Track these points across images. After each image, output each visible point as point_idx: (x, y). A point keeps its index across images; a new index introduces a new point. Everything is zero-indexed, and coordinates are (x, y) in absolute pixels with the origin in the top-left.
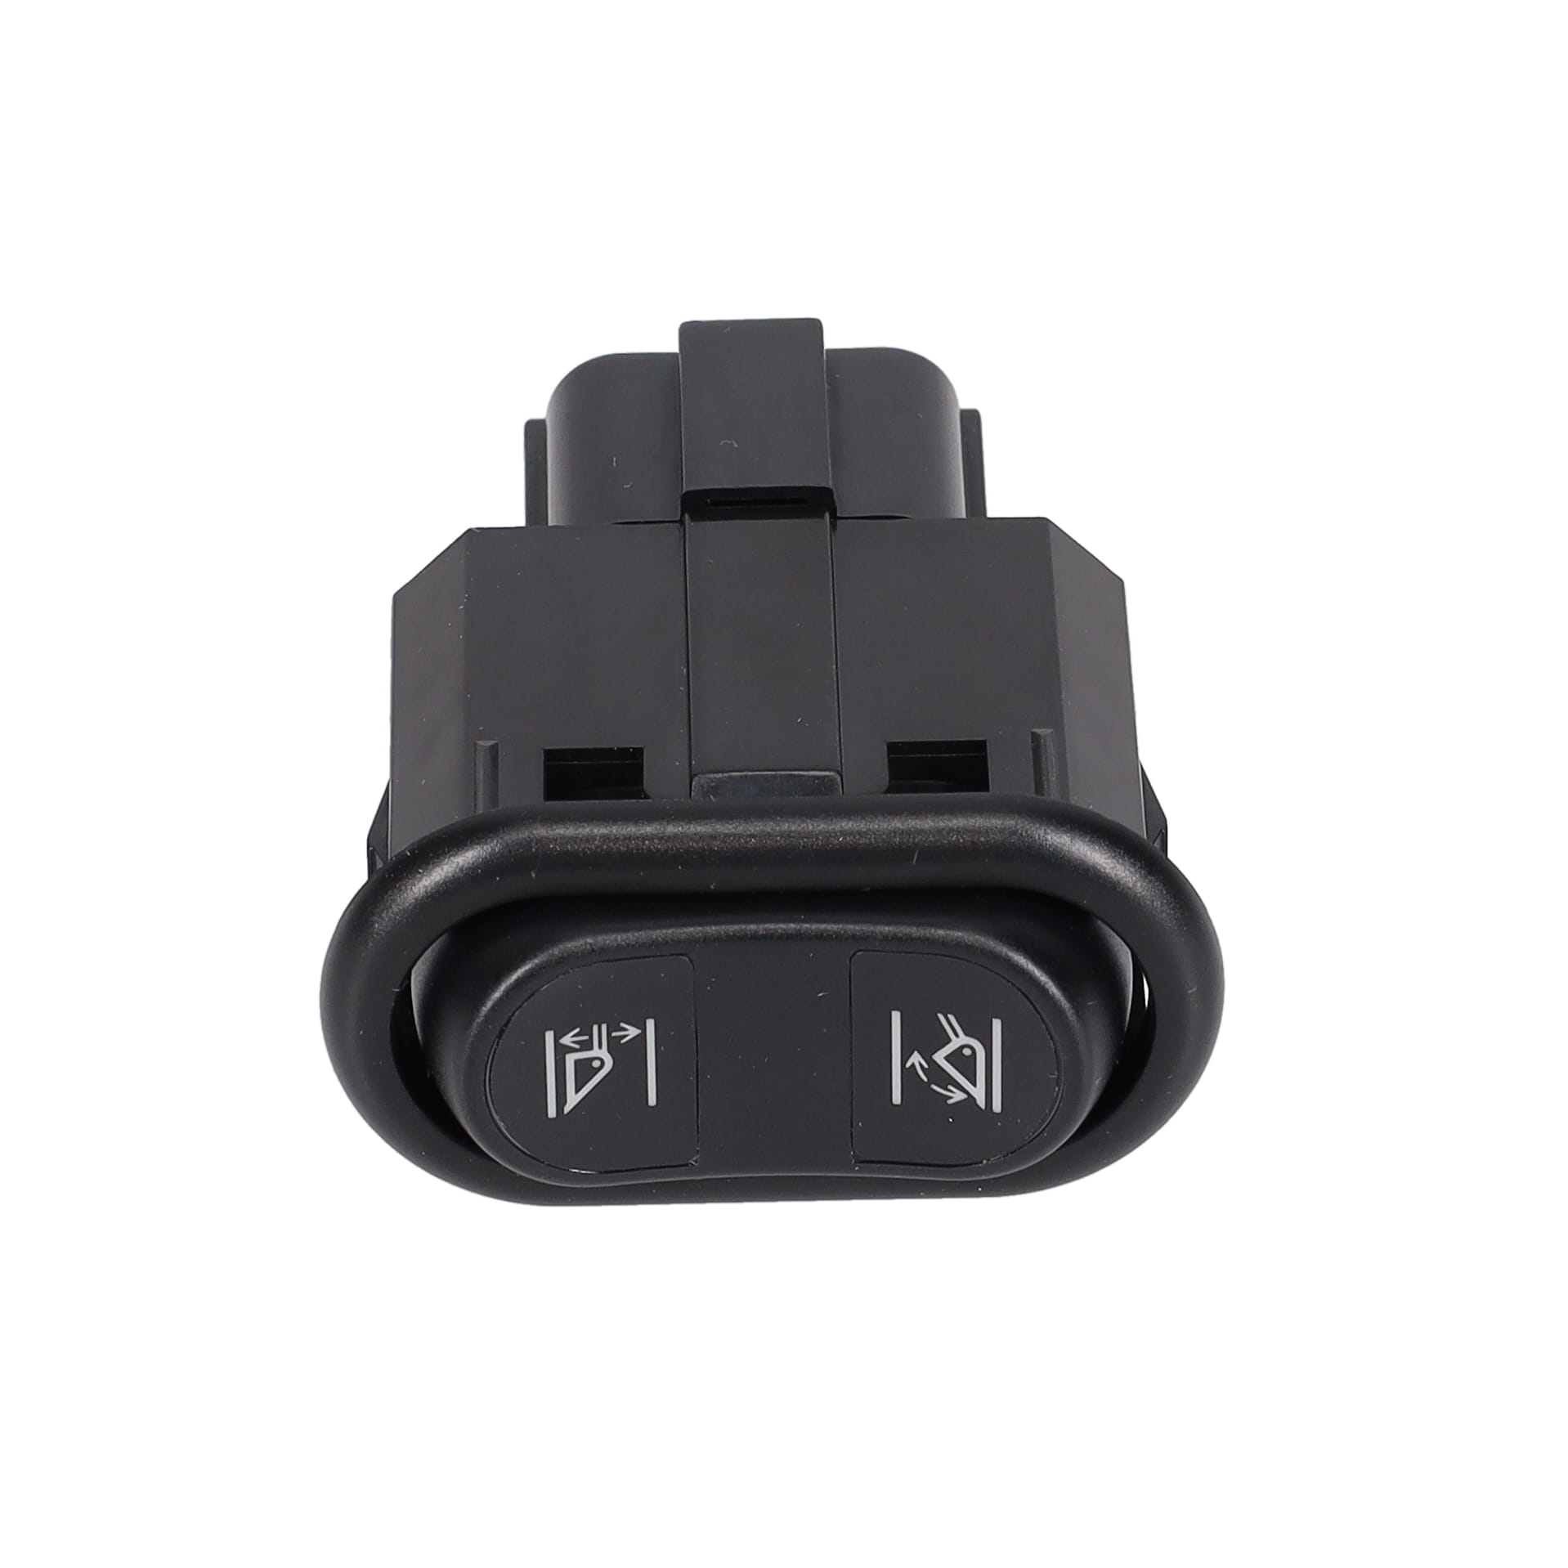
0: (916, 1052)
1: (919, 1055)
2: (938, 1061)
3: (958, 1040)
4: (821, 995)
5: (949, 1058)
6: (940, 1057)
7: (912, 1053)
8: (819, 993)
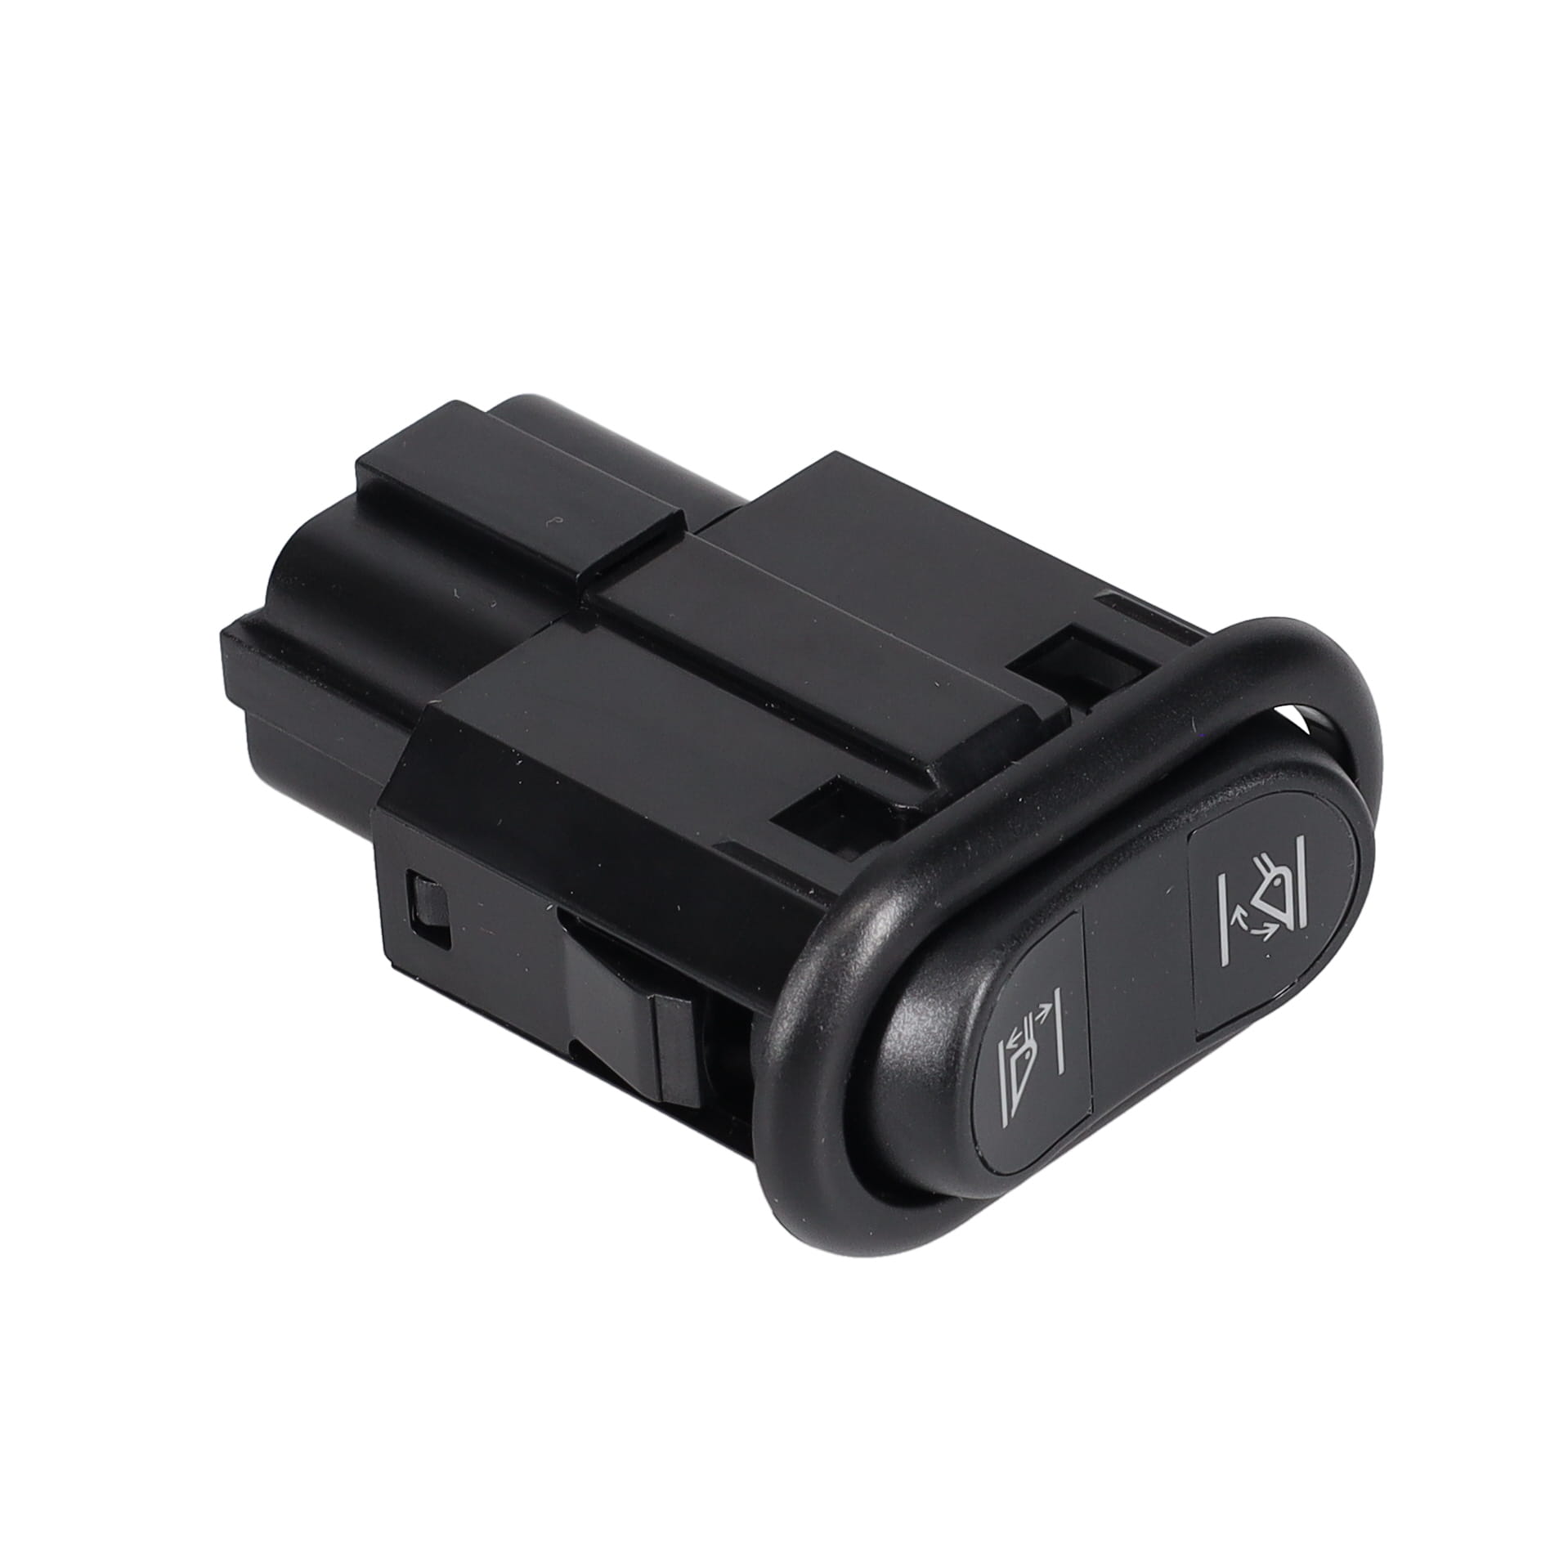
0: (1238, 906)
1: (1241, 909)
2: (1256, 905)
3: (1269, 874)
4: (1168, 891)
5: (1264, 898)
6: (1256, 902)
7: (1235, 907)
8: (1167, 890)
